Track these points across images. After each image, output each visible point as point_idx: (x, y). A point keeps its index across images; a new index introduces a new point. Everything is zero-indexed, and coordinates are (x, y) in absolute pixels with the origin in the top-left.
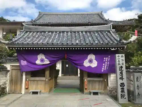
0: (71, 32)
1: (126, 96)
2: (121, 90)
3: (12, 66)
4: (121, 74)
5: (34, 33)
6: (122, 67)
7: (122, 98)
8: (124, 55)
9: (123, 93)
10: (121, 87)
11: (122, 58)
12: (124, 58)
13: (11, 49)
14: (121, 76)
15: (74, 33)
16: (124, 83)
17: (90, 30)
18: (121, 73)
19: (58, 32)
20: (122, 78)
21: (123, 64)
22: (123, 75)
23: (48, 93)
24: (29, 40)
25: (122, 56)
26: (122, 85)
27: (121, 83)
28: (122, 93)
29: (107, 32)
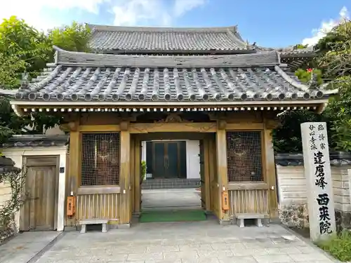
0: (180, 69)
1: (333, 227)
2: (321, 213)
3: (29, 157)
4: (318, 173)
5: (84, 70)
6: (320, 154)
7: (323, 231)
8: (324, 124)
9: (324, 219)
10: (320, 204)
11: (321, 132)
12: (325, 132)
13: (25, 110)
14: (319, 178)
15: (188, 71)
16: (326, 195)
17: (227, 65)
18: (320, 170)
19: (147, 70)
20: (323, 182)
21: (323, 147)
22: (323, 174)
23: (129, 225)
24: (75, 87)
25: (320, 128)
26: (323, 199)
27: (320, 196)
28: (322, 221)
29: (268, 70)
